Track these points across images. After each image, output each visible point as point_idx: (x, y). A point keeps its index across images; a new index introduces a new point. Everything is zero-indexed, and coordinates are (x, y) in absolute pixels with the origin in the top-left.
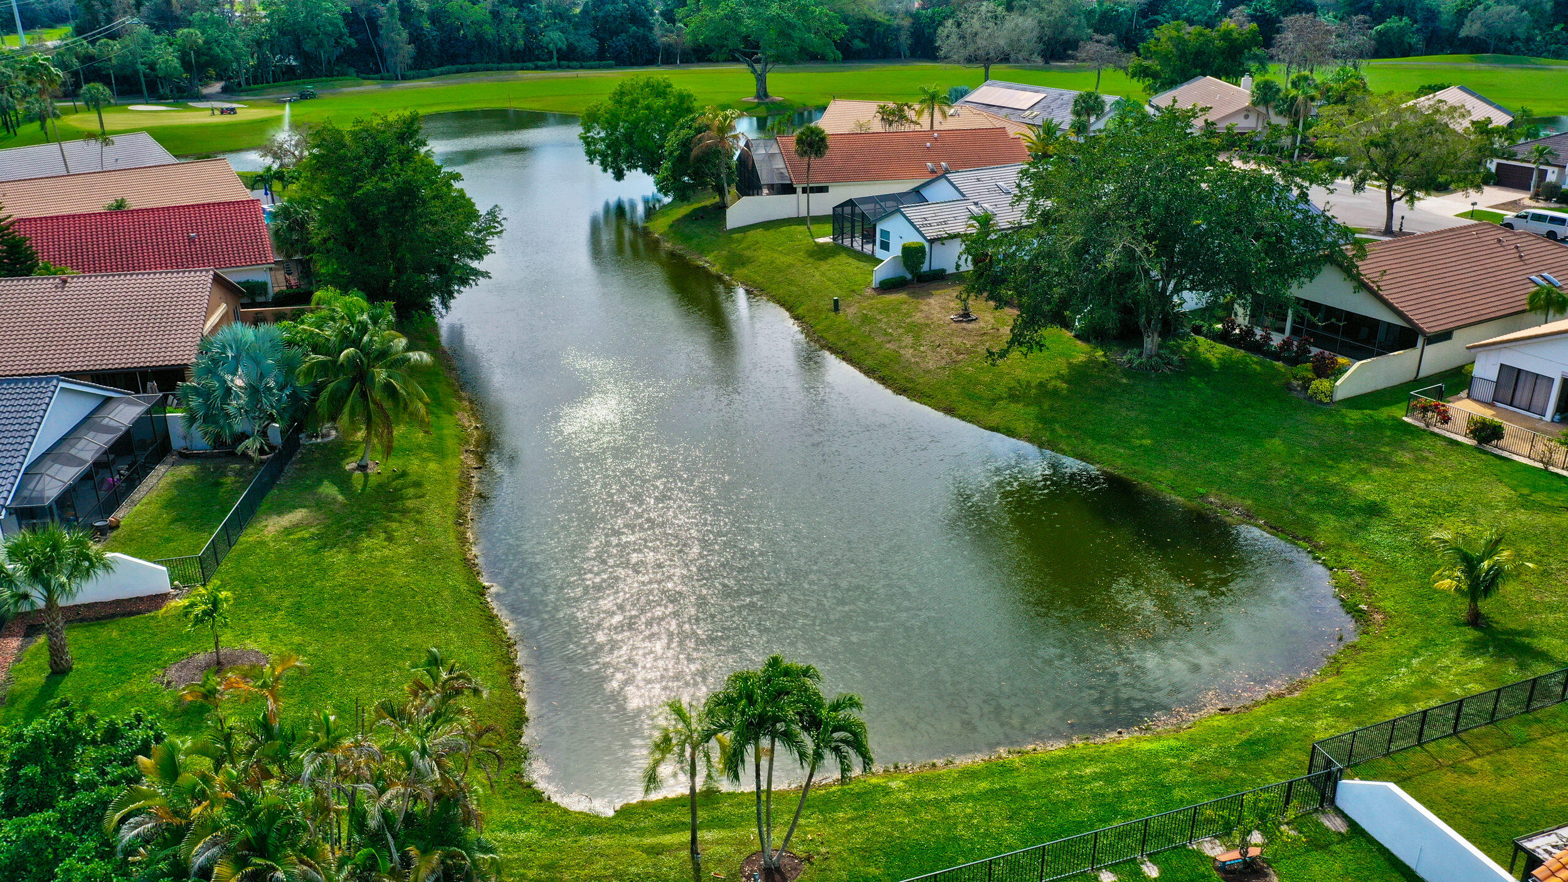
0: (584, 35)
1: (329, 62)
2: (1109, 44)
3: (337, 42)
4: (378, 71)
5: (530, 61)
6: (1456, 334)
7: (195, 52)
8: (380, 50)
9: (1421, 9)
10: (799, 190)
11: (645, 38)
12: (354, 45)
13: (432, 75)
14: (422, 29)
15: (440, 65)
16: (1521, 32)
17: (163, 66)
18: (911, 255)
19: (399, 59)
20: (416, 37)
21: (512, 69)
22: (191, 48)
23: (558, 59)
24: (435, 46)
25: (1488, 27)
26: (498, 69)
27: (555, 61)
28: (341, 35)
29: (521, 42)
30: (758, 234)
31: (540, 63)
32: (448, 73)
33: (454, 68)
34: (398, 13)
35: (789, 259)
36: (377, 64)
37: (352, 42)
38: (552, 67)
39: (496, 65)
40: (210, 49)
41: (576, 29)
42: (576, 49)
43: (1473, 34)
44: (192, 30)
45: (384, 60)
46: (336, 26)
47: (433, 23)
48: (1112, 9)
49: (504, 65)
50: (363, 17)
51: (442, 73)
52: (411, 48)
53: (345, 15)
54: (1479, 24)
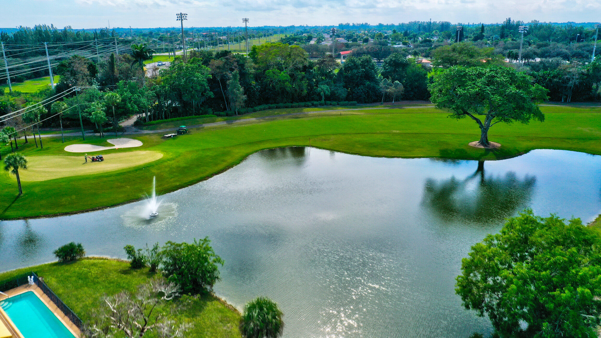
0: (340, 87)
1: (198, 105)
3: (203, 95)
4: (225, 109)
5: (309, 100)
7: (115, 106)
8: (227, 98)
11: (374, 88)
12: (213, 96)
13: (255, 111)
14: (251, 85)
15: (259, 104)
17: (94, 117)
19: (237, 104)
20: (248, 91)
21: (299, 106)
22: (113, 104)
23: (325, 100)
24: (257, 94)
26: (292, 107)
27: (323, 101)
28: (205, 90)
29: (305, 91)
31: (315, 103)
32: (264, 109)
33: (266, 106)
34: (238, 77)
36: (224, 105)
37: (211, 94)
38: (321, 105)
39: (290, 104)
40: (125, 104)
41: (334, 83)
42: (335, 94)
44: (114, 94)
45: (229, 103)
46: (202, 85)
47: (256, 80)
49: (295, 104)
50: (219, 79)
51: (261, 110)
52: (244, 97)
53: (209, 80)
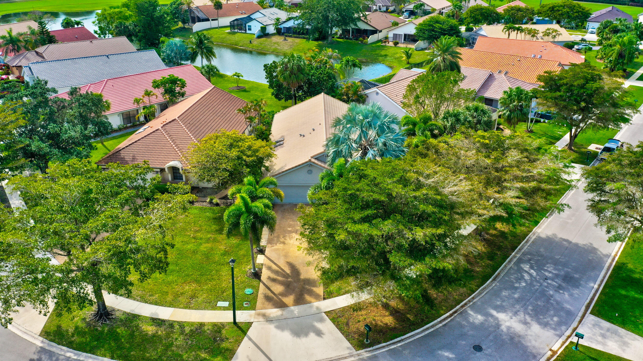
18: (263, 29)
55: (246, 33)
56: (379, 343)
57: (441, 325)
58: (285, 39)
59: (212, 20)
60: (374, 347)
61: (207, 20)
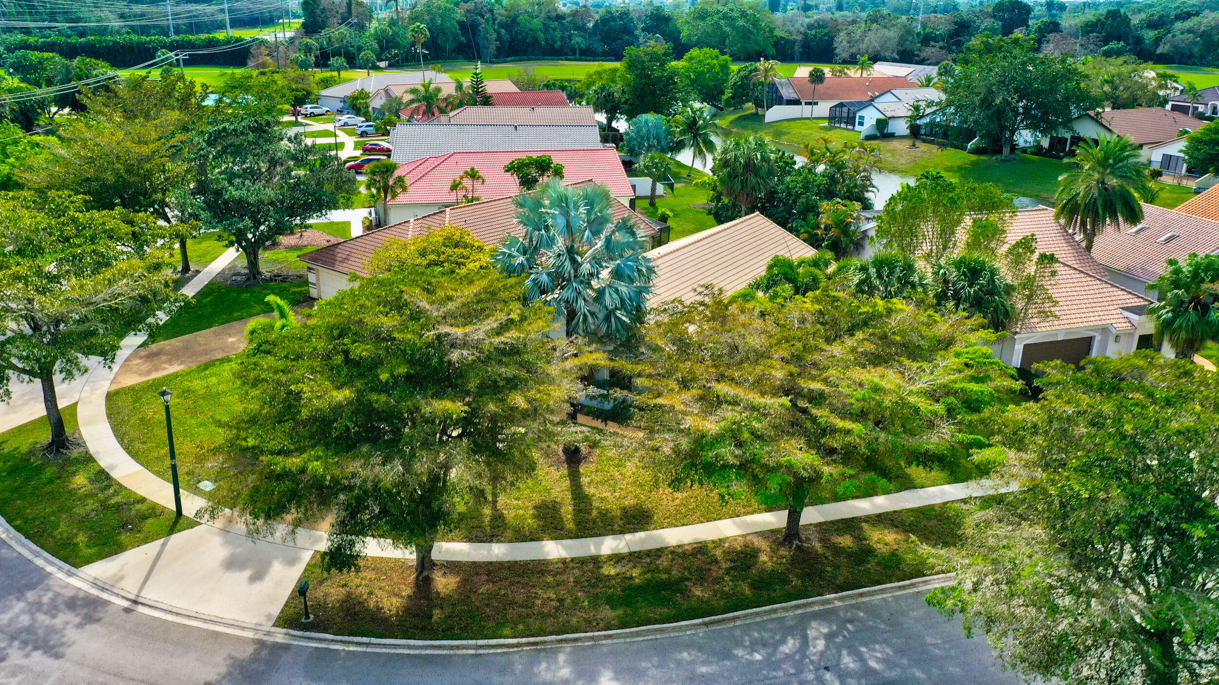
0: (595, 41)
2: (941, 48)
3: (455, 39)
4: (474, 58)
5: (561, 56)
6: (1145, 147)
9: (1133, 37)
10: (803, 103)
11: (633, 44)
12: (465, 41)
13: (506, 62)
14: (500, 33)
16: (1196, 50)
18: (882, 124)
19: (490, 51)
23: (579, 55)
24: (506, 45)
25: (1175, 47)
27: (577, 56)
28: (458, 35)
29: (559, 43)
30: (786, 124)
31: (569, 57)
32: (516, 61)
34: (491, 22)
35: (809, 132)
36: (473, 54)
37: (463, 39)
39: (542, 57)
41: (590, 37)
42: (590, 49)
43: (1165, 52)
45: (479, 52)
46: (456, 29)
48: (932, 33)
49: (547, 57)
50: (468, 24)
51: (512, 61)
52: (497, 44)
54: (1169, 45)
55: (853, 130)
56: (325, 631)
57: (473, 652)
58: (914, 145)
59: (806, 104)
60: (307, 634)
61: (796, 102)
